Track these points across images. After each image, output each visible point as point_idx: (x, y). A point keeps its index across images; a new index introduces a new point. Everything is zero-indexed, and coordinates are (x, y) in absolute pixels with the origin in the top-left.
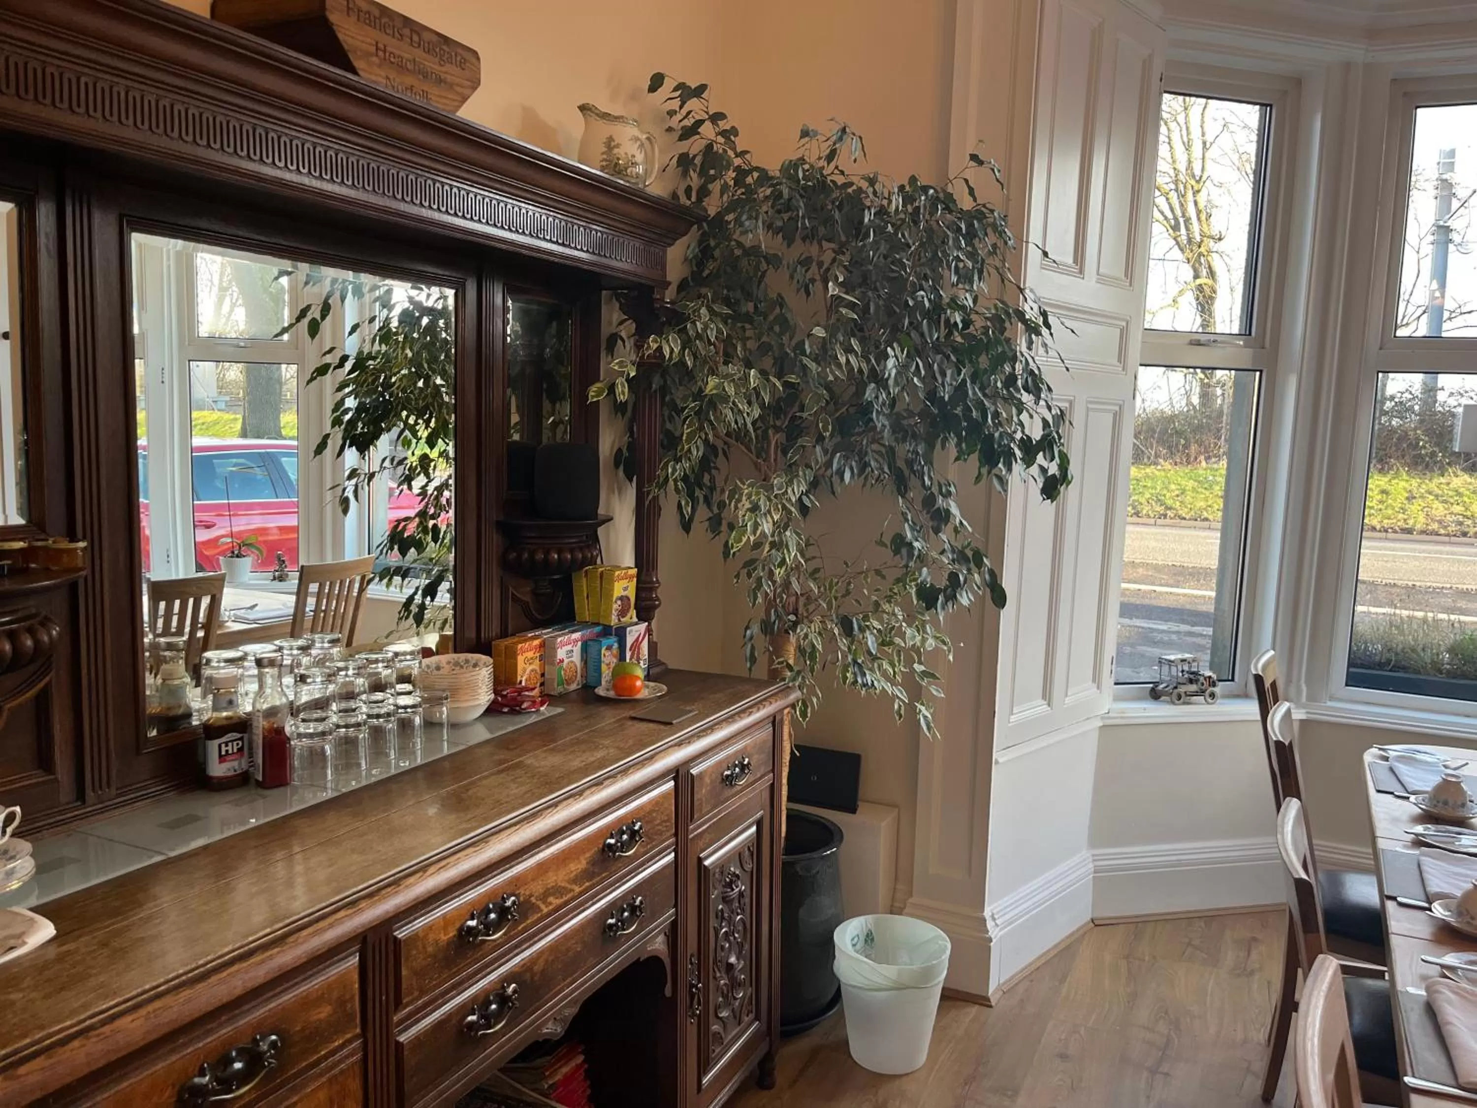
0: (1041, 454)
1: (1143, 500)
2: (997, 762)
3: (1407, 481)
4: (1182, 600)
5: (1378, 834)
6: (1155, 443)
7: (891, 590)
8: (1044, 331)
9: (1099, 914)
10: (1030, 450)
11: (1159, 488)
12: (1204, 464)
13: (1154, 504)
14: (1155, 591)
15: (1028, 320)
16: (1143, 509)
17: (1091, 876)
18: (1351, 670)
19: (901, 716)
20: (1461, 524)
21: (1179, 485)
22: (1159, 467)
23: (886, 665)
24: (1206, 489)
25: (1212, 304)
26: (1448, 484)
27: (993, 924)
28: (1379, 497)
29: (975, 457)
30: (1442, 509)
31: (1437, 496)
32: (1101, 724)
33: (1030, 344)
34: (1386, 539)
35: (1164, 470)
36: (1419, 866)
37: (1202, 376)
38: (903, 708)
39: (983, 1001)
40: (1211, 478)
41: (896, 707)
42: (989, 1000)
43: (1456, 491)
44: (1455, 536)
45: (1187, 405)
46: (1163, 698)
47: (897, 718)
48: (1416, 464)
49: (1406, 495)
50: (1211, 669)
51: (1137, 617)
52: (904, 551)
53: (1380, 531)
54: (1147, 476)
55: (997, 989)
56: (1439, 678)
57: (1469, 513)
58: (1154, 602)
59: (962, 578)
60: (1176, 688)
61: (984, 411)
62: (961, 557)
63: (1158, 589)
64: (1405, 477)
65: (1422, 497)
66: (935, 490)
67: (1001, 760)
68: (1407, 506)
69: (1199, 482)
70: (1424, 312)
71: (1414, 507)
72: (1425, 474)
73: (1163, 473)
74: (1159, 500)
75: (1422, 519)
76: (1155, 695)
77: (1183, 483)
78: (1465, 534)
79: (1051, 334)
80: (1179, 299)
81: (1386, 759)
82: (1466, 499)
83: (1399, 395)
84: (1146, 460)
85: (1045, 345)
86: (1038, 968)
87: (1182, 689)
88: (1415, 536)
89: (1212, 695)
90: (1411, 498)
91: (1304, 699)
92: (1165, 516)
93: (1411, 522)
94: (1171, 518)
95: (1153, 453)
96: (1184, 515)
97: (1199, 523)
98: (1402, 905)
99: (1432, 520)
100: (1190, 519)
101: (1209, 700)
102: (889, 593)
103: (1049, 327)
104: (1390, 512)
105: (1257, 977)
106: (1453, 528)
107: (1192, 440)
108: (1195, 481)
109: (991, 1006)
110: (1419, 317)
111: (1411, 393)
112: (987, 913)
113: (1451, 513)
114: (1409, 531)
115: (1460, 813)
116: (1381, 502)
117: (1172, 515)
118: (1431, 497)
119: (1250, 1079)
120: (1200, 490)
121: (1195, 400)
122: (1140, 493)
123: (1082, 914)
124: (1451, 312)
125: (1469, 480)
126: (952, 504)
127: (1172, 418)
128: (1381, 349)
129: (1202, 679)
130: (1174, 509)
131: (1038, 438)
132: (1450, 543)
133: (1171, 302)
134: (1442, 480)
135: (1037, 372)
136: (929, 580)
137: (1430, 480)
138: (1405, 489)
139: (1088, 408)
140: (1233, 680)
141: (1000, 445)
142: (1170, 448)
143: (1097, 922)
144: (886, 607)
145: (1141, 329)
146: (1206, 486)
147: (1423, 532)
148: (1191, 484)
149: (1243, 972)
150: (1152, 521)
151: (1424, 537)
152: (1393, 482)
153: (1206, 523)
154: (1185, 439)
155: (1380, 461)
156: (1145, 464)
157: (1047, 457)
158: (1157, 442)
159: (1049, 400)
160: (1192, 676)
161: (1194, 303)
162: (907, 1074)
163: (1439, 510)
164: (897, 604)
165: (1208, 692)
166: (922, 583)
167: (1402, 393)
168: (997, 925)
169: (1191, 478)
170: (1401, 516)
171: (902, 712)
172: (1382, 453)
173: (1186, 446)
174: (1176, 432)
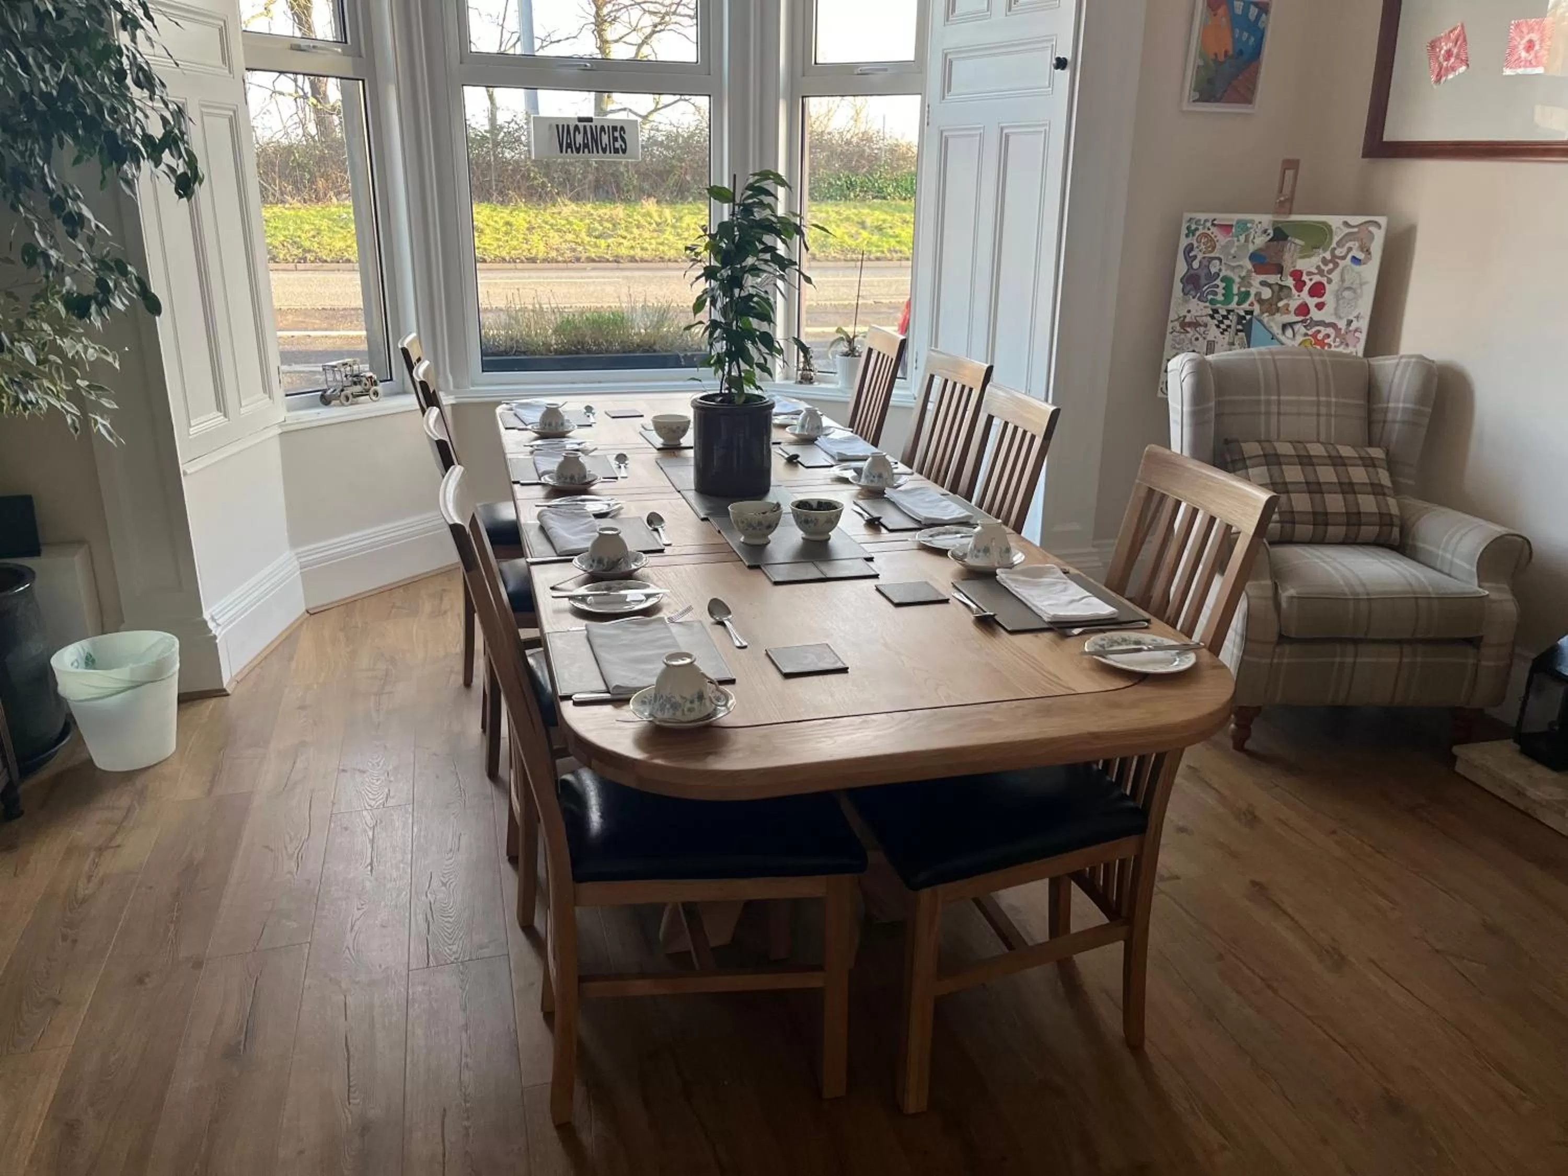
0: (167, 150)
1: (276, 243)
2: (185, 474)
3: (526, 212)
4: (339, 342)
5: (507, 451)
6: (276, 176)
7: (32, 307)
8: (145, 22)
9: (311, 606)
10: (155, 149)
11: (291, 228)
12: (334, 200)
13: (289, 246)
14: (309, 336)
15: (126, 12)
16: (278, 253)
17: (298, 573)
18: (484, 358)
19: (76, 430)
20: (574, 250)
21: (313, 224)
22: (287, 206)
23: (46, 383)
24: (342, 227)
25: (310, 16)
26: (560, 213)
27: (214, 624)
28: (504, 229)
29: (96, 159)
30: (557, 237)
31: (552, 225)
32: (280, 431)
33: (134, 39)
34: (516, 269)
35: (293, 208)
36: (535, 464)
37: (315, 101)
38: (77, 421)
39: (221, 693)
40: (345, 216)
41: (69, 421)
42: (225, 690)
43: (567, 220)
44: (571, 261)
45: (304, 135)
46: (333, 402)
47: (73, 431)
48: (531, 195)
49: (527, 226)
50: (371, 370)
51: (296, 363)
52: (40, 261)
53: (509, 262)
54: (276, 217)
55: (232, 680)
56: (552, 356)
57: (579, 240)
58: (311, 348)
59: (111, 285)
60: (342, 390)
61: (99, 107)
62: (103, 265)
63: (312, 334)
64: (524, 208)
65: (540, 227)
66: (61, 193)
67: (188, 472)
68: (529, 236)
69: (334, 220)
70: (519, 39)
71: (535, 238)
72: (539, 205)
73: (292, 212)
74: (295, 242)
75: (542, 248)
76: (325, 400)
77: (316, 222)
78: (578, 260)
79: (155, 27)
80: (271, 7)
81: (511, 409)
82: (575, 227)
83: (506, 125)
84: (271, 198)
85: (149, 39)
86: (266, 658)
87: (348, 391)
88: (539, 265)
89: (376, 393)
90: (530, 229)
91: (451, 387)
92: (305, 260)
93: (534, 252)
94: (312, 262)
95: (277, 189)
96: (324, 257)
97: (342, 266)
98: (523, 485)
99: (551, 248)
100: (332, 262)
101: (374, 398)
102: (30, 310)
103: (151, 19)
104: (515, 243)
105: (449, 614)
106: (568, 254)
107: (317, 174)
108: (330, 219)
109: (228, 695)
110: (515, 44)
111: (516, 123)
112: (206, 616)
113: (565, 241)
114: (533, 260)
115: (560, 429)
116: (506, 233)
117: (312, 259)
118: (548, 227)
119: (453, 677)
120: (336, 229)
121: (312, 129)
122: (273, 235)
123: (297, 607)
124: (543, 41)
125: (576, 209)
126: (83, 206)
127: (289, 149)
128: (461, 63)
129: (364, 379)
130: (313, 251)
131: (160, 136)
132: (567, 269)
133: (263, 10)
134: (555, 210)
135: (146, 68)
136: (75, 288)
137: (545, 210)
138: (525, 220)
139: (202, 112)
140: (391, 379)
141: (124, 142)
142: (295, 183)
143: (311, 612)
144: (30, 324)
145: (240, 31)
146: (341, 224)
147: (544, 260)
148: (325, 224)
149: (438, 613)
150: (292, 266)
151: (546, 265)
152: (514, 213)
153: (348, 265)
154: (309, 172)
155: (501, 193)
156: (271, 203)
157: (174, 153)
158: (280, 177)
159: (164, 95)
160: (355, 379)
161: (289, 13)
162: (160, 763)
163: (555, 239)
164: (43, 320)
165: (371, 392)
166: (68, 292)
167: (509, 123)
168: (218, 625)
169: (324, 217)
170: (525, 246)
171: (78, 425)
172: (501, 184)
173: (312, 181)
174: (299, 165)
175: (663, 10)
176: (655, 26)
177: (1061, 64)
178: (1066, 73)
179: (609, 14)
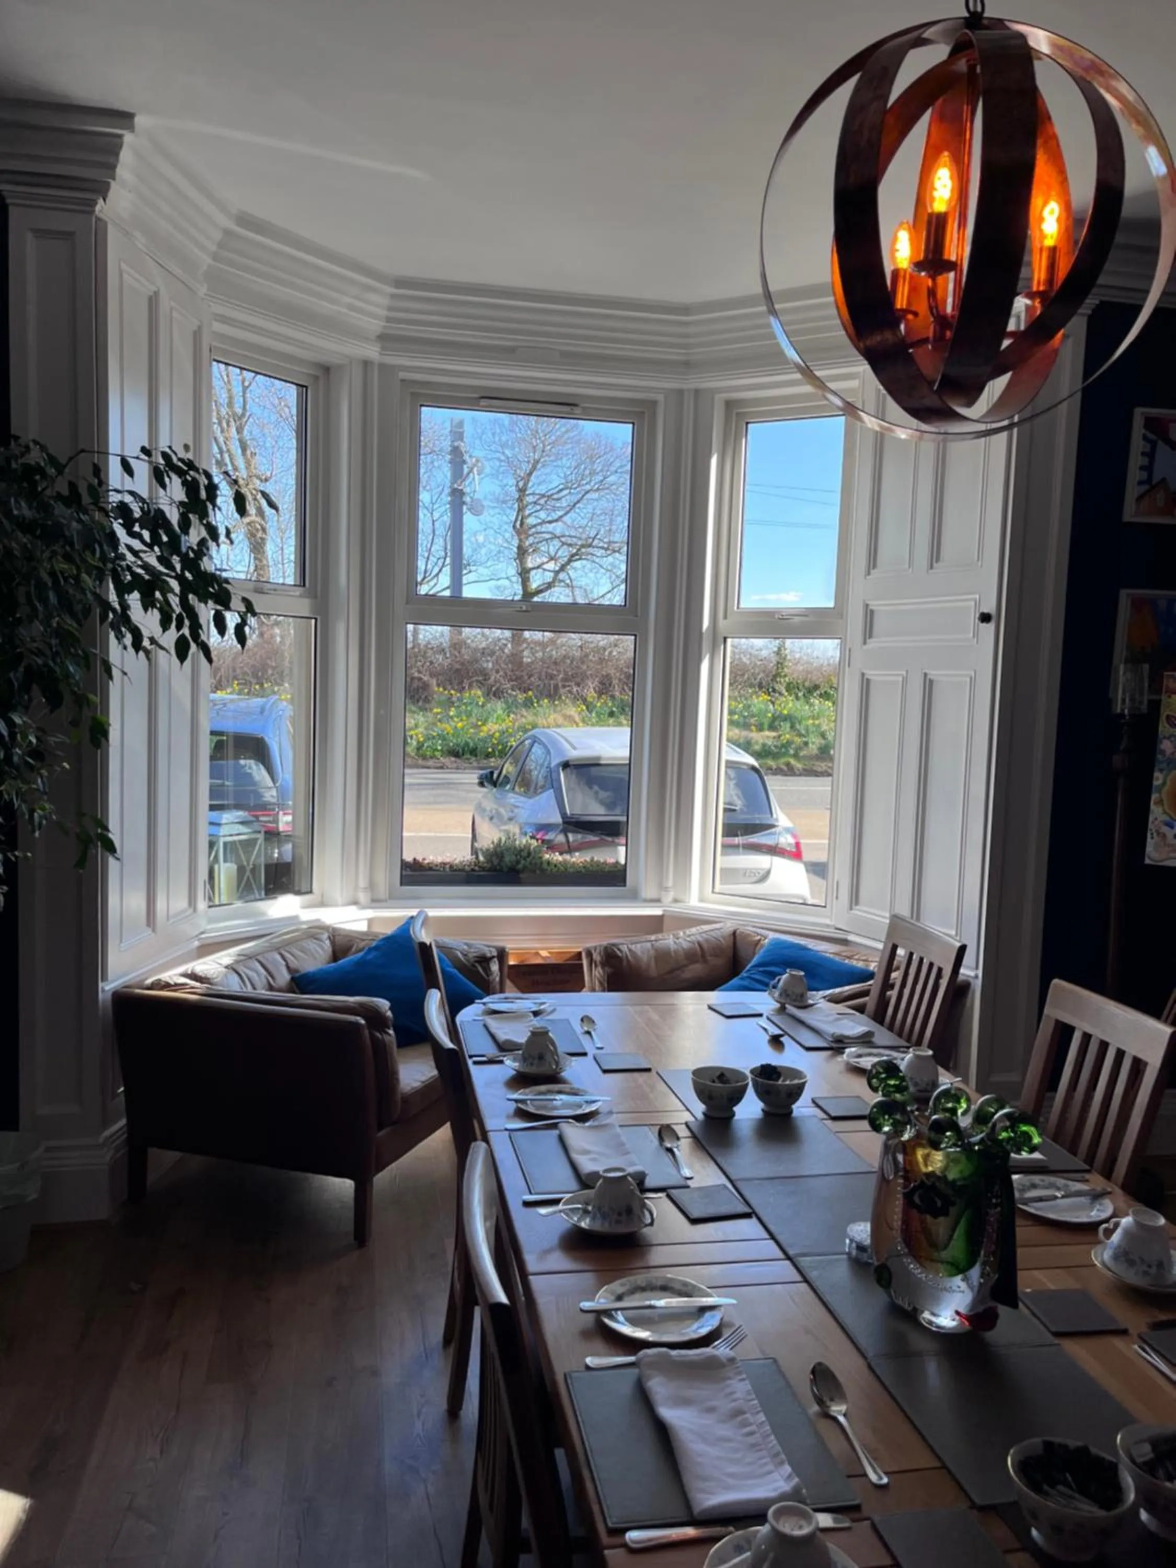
18: (404, 873)
112: (102, 1138)
140: (311, 892)
167: (433, 641)
175: (580, 543)
176: (573, 556)
177: (985, 618)
178: (991, 626)
179: (531, 545)
